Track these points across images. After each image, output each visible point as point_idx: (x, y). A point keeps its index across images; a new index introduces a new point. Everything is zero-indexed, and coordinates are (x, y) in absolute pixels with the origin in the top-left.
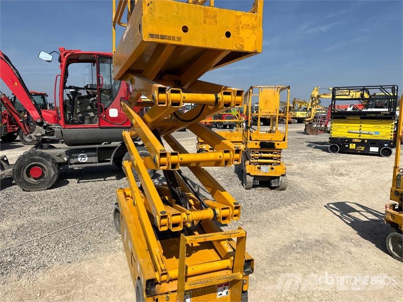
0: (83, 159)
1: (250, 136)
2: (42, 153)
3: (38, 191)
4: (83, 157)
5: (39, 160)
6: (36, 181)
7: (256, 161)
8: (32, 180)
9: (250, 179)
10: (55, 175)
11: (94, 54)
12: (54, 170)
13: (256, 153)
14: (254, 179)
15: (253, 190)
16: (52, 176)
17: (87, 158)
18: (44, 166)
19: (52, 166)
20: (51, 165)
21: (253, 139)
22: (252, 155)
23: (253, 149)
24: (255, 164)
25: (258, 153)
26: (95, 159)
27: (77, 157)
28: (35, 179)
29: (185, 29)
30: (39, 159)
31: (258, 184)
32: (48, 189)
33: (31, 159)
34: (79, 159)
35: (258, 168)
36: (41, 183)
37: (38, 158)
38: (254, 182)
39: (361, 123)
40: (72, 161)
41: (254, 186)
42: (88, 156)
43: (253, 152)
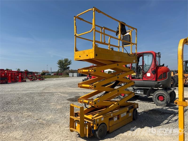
0: (139, 92)
11: (142, 53)
26: (142, 93)
29: (80, 56)
40: (135, 92)
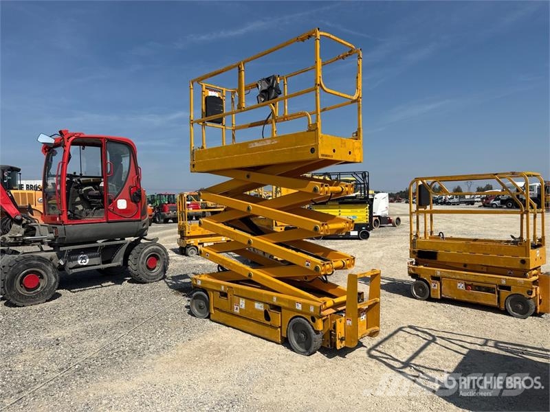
0: (83, 261)
3: (36, 304)
4: (83, 258)
5: (37, 266)
6: (31, 293)
10: (55, 283)
12: (56, 277)
16: (52, 284)
17: (88, 260)
18: (42, 272)
19: (53, 272)
20: (51, 270)
26: (97, 260)
27: (77, 259)
29: (334, 151)
30: (37, 264)
32: (47, 301)
33: (26, 265)
34: (79, 262)
36: (39, 294)
37: (35, 262)
39: (340, 208)
40: (71, 264)
42: (90, 258)
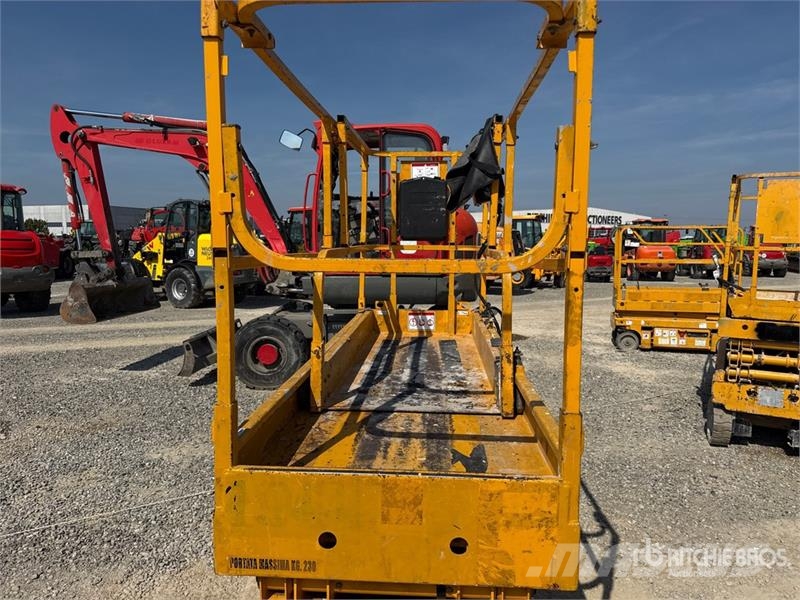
1: (728, 307)
2: (279, 320)
3: (269, 389)
5: (272, 333)
6: (267, 370)
7: (744, 372)
8: (261, 369)
9: (722, 420)
10: (297, 362)
11: (377, 129)
12: (297, 352)
13: (746, 353)
14: (736, 422)
15: (733, 448)
16: (293, 364)
18: (281, 343)
19: (294, 346)
20: (292, 343)
21: (735, 314)
22: (734, 356)
23: (737, 340)
24: (740, 381)
25: (750, 353)
28: (266, 366)
29: (328, 541)
30: (273, 331)
31: (750, 435)
33: (259, 330)
35: (749, 393)
36: (275, 375)
37: (271, 328)
38: (736, 429)
41: (737, 440)
43: (735, 347)
